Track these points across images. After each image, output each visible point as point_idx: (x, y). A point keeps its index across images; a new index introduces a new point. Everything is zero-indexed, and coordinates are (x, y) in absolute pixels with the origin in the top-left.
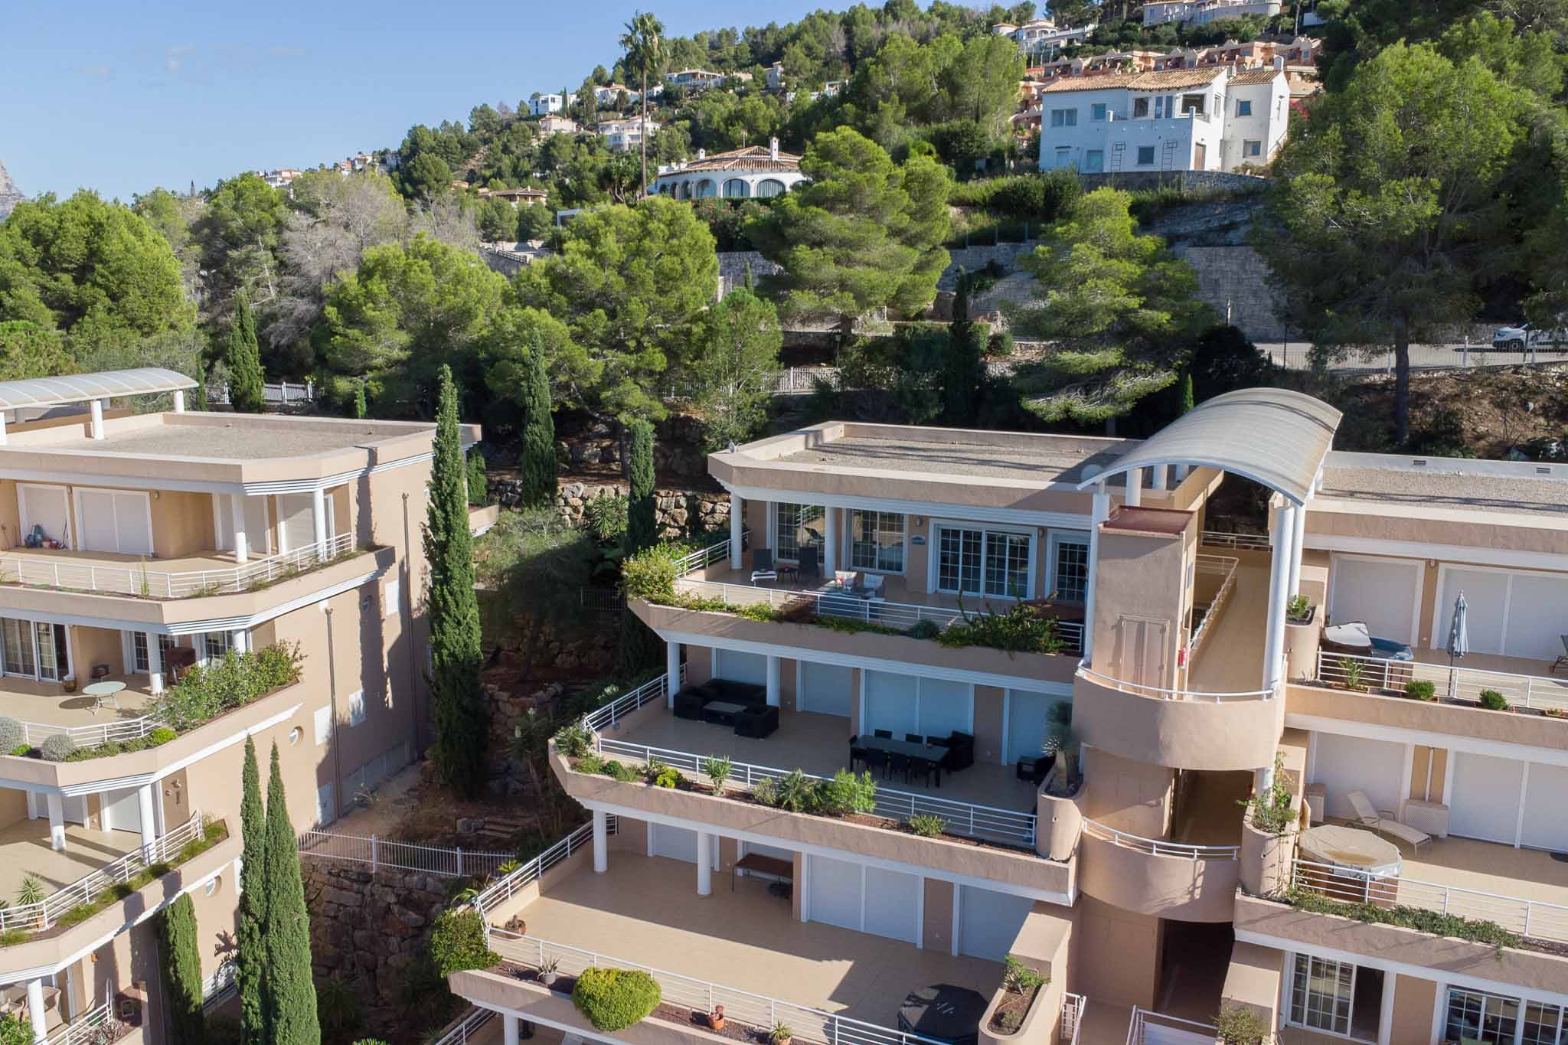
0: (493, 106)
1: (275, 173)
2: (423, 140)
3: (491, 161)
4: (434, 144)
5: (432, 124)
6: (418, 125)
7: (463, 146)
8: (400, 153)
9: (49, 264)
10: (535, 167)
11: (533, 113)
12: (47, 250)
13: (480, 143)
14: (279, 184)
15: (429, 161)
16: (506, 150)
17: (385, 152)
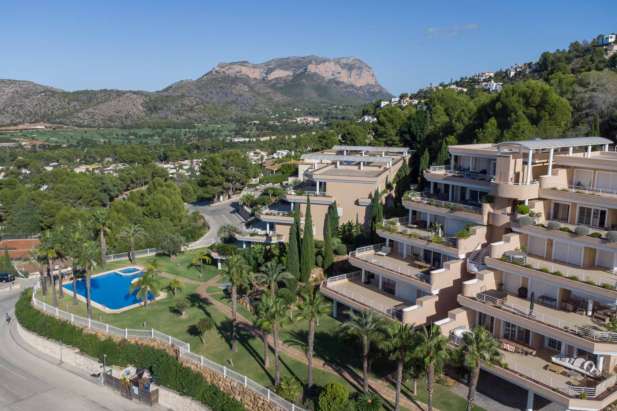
0: (581, 42)
1: (482, 74)
2: (549, 58)
3: (584, 65)
4: (554, 59)
5: (552, 51)
6: (546, 51)
7: (566, 59)
8: (538, 63)
9: (527, 104)
10: (605, 67)
11: (600, 43)
12: (527, 100)
13: (574, 57)
14: (484, 78)
15: (561, 66)
16: (592, 60)
17: (531, 63)
